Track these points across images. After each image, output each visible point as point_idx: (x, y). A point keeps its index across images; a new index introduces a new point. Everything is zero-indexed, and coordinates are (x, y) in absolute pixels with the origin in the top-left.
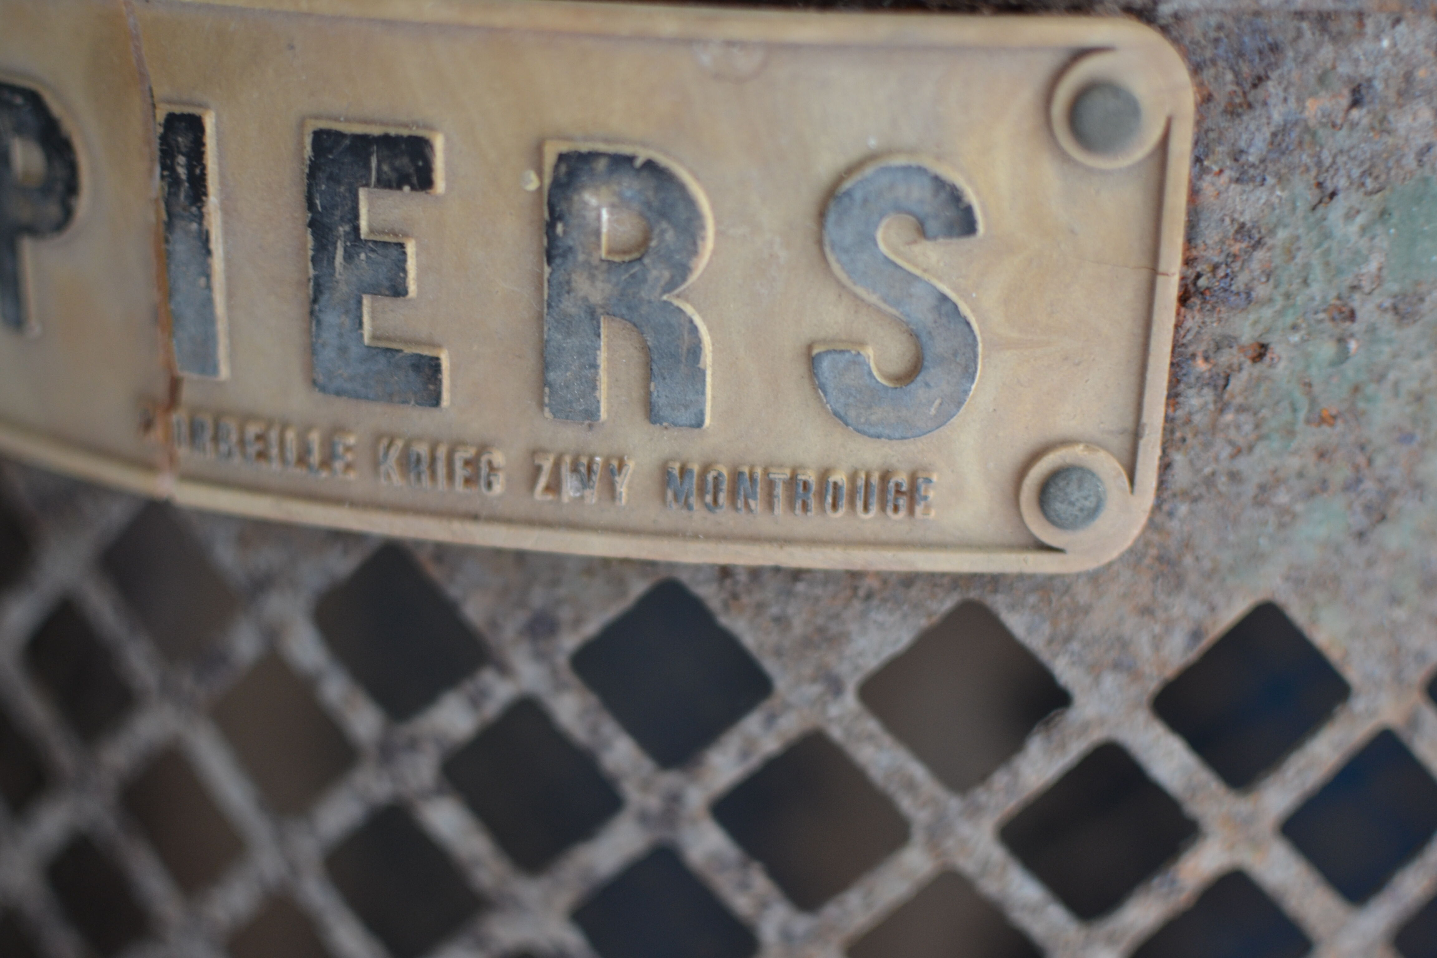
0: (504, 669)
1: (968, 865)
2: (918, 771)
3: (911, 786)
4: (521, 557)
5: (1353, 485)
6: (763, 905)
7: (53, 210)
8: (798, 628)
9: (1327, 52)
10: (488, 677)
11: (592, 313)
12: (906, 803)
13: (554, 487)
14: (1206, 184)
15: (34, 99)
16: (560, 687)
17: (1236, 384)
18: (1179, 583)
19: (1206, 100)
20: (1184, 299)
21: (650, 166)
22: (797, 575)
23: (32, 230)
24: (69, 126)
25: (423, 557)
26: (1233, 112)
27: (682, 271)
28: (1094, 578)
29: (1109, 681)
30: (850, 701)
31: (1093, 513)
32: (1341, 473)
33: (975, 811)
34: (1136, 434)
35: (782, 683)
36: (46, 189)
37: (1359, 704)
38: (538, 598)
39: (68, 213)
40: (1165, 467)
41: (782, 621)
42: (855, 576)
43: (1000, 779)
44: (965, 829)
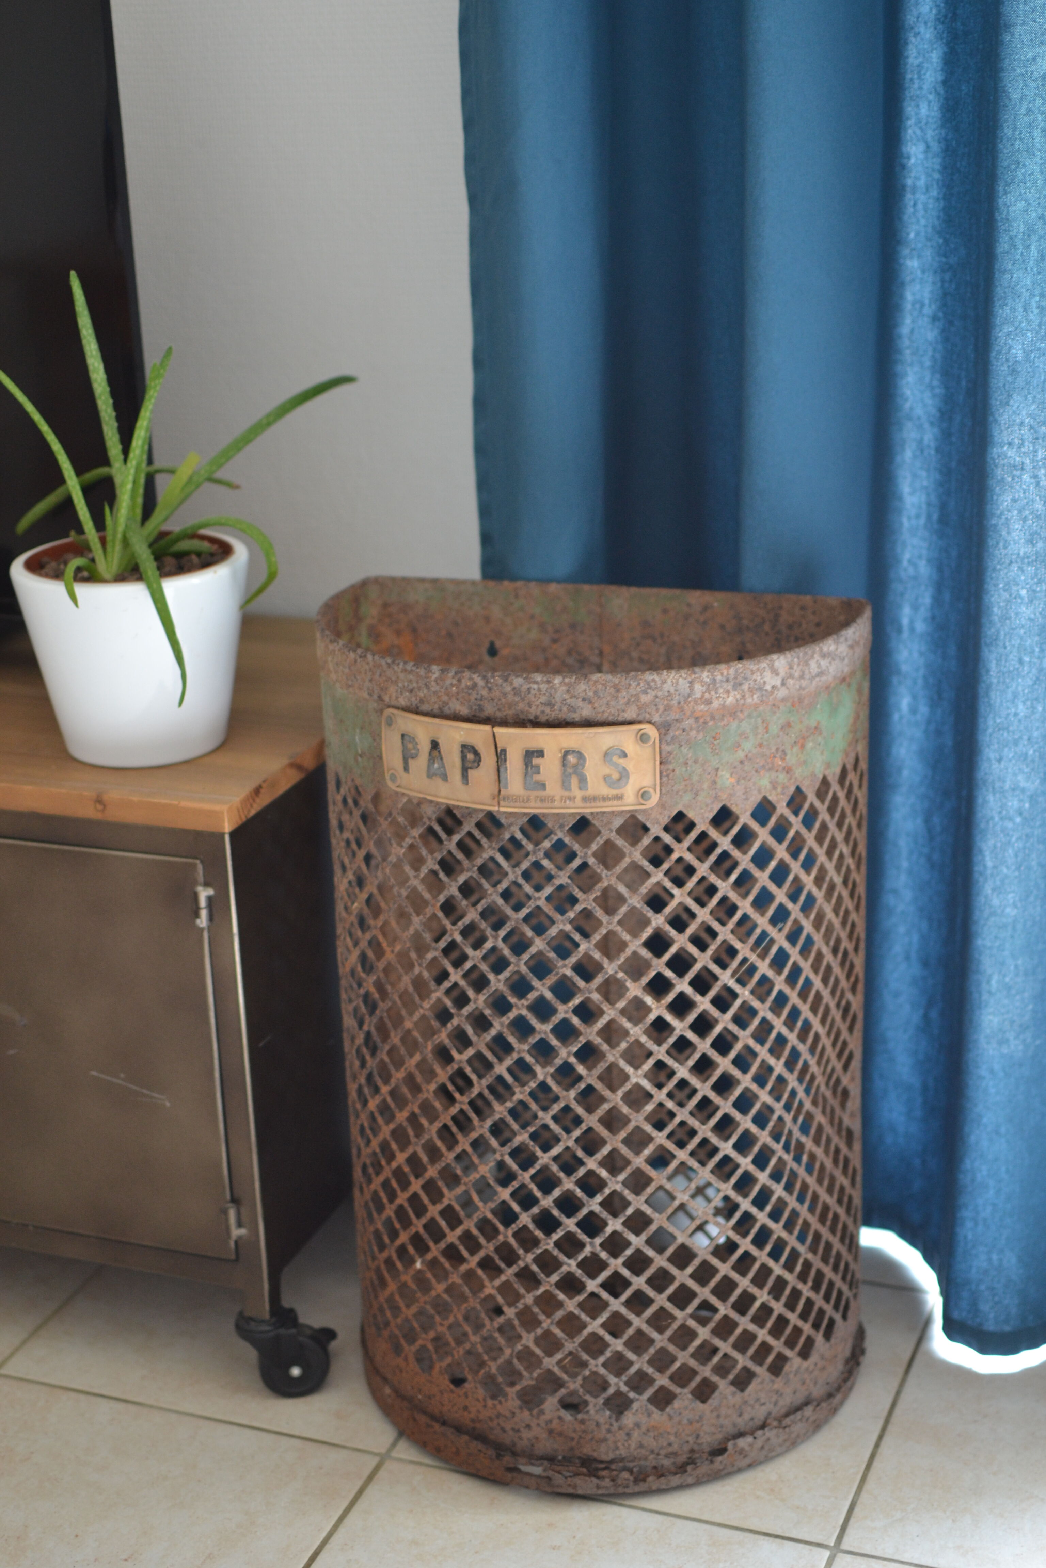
0: (556, 834)
1: (636, 860)
2: (626, 844)
3: (625, 847)
4: (558, 814)
5: (692, 790)
6: (602, 871)
7: (476, 764)
8: (605, 821)
9: (678, 725)
10: (553, 836)
11: (570, 774)
12: (625, 850)
13: (565, 802)
14: (663, 746)
15: (473, 747)
16: (565, 836)
17: (671, 776)
18: (665, 809)
19: (660, 734)
20: (661, 763)
21: (578, 752)
22: (604, 813)
23: (471, 768)
24: (479, 751)
25: (541, 817)
26: (665, 735)
27: (584, 767)
28: (652, 809)
29: (656, 826)
30: (614, 833)
31: (650, 798)
32: (689, 789)
33: (636, 850)
34: (655, 785)
35: (603, 831)
36: (474, 761)
37: (698, 827)
38: (561, 821)
39: (479, 765)
40: (661, 790)
41: (602, 821)
42: (613, 812)
43: (640, 844)
44: (635, 853)
